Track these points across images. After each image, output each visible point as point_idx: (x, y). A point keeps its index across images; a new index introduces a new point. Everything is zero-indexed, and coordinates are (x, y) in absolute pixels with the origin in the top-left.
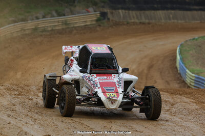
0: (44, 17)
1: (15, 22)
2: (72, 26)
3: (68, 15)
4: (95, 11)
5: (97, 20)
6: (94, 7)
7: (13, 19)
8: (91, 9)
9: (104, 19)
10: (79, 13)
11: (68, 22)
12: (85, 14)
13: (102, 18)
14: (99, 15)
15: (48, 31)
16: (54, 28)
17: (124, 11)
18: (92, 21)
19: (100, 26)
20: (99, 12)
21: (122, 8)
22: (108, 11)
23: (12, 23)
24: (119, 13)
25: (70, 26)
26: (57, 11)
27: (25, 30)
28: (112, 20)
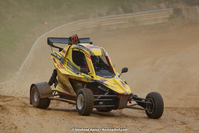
0: (108, 14)
2: (141, 25)
4: (168, 7)
6: (167, 2)
9: (178, 16)
10: (149, 9)
11: (136, 20)
13: (175, 15)
14: (172, 11)
16: (120, 27)
18: (164, 18)
19: (173, 24)
20: (172, 9)
22: (183, 7)
24: (195, 9)
26: (122, 7)
27: (86, 29)
28: (187, 18)
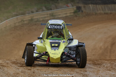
0: (37, 11)
1: (17, 15)
2: (57, 17)
3: (53, 9)
4: (73, 6)
5: (74, 13)
6: (72, 3)
7: (16, 13)
8: (70, 5)
9: (79, 11)
10: (61, 7)
11: (54, 15)
12: (66, 8)
13: (78, 11)
15: (40, 21)
16: (44, 19)
17: (93, 5)
18: (71, 13)
19: (76, 16)
20: (75, 7)
21: (92, 3)
22: (82, 5)
23: (15, 16)
24: (89, 6)
25: (56, 17)
26: (45, 7)
27: (24, 21)
28: (85, 12)
